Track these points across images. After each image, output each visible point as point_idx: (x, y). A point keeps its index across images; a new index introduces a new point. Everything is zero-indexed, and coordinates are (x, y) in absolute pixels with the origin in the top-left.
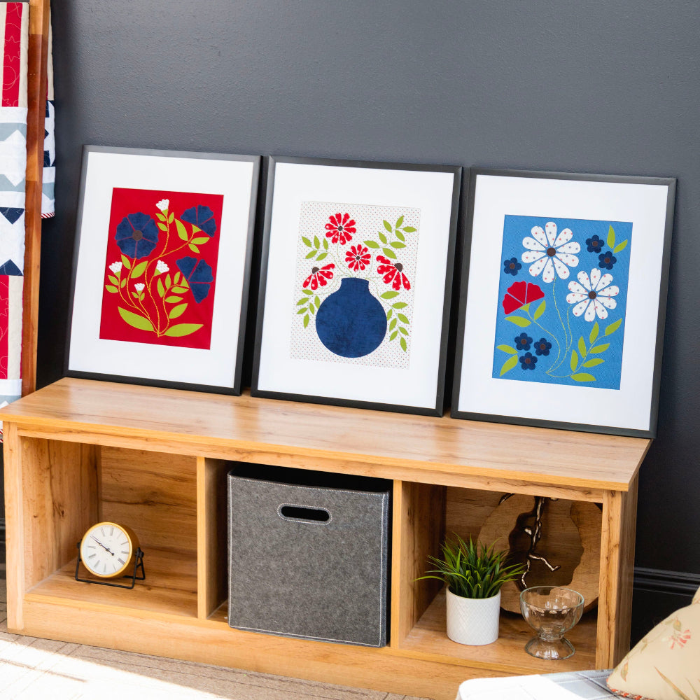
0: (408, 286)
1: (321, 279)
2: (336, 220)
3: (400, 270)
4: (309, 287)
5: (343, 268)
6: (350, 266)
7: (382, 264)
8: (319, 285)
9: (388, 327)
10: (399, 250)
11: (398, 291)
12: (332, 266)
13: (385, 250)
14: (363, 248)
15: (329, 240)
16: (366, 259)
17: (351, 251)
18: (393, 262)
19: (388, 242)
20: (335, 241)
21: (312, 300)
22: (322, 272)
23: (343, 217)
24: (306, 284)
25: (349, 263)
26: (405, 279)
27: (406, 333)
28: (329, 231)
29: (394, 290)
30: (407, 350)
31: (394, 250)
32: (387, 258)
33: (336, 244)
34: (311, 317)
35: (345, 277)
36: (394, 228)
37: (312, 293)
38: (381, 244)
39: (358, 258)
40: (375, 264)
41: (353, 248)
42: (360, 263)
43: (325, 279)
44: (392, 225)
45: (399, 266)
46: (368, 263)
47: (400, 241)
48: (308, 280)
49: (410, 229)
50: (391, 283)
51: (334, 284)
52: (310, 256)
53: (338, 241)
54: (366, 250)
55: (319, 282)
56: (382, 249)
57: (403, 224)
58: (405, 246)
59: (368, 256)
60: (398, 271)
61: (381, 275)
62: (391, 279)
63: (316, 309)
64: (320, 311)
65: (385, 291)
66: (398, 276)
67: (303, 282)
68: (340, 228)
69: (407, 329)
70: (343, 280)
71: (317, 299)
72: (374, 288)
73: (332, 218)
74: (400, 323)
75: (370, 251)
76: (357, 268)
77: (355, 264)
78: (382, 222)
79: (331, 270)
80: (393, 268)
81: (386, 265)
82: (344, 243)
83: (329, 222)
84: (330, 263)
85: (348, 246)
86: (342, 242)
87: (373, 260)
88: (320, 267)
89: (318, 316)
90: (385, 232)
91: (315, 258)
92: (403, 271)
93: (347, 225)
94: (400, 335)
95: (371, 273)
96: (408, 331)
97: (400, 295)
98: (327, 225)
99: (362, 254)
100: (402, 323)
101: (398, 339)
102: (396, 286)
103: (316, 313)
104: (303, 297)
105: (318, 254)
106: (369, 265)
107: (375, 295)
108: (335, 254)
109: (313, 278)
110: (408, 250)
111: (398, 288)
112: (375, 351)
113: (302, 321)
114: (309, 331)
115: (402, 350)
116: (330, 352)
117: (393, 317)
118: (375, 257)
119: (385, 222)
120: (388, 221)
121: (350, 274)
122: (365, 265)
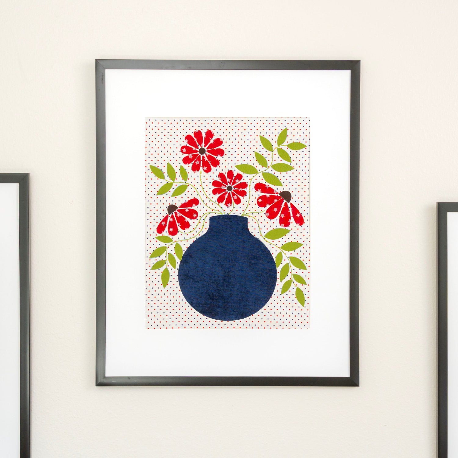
0: (300, 221)
1: (181, 220)
2: (196, 140)
3: (289, 200)
4: (166, 233)
5: (209, 204)
6: (220, 200)
7: (263, 194)
8: (179, 228)
9: (278, 276)
10: (284, 174)
11: (287, 228)
12: (195, 202)
13: (266, 175)
14: (235, 174)
15: (188, 167)
16: (241, 189)
17: (218, 179)
18: (278, 190)
19: (269, 164)
20: (195, 168)
21: (171, 249)
22: (181, 211)
23: (204, 136)
24: (160, 229)
25: (218, 196)
26: (295, 211)
27: (303, 282)
28: (186, 155)
29: (282, 227)
30: (306, 303)
31: (277, 174)
32: (269, 185)
33: (198, 173)
34: (171, 272)
35: (214, 215)
36: (275, 145)
37: (170, 240)
38: (259, 167)
39: (230, 188)
40: (253, 195)
41: (221, 175)
42: (234, 195)
43: (187, 219)
44: (272, 142)
45: (287, 195)
46: (244, 194)
47: (284, 162)
48: (163, 223)
49: (296, 146)
50: (278, 218)
51: (200, 226)
52: (163, 191)
53: (201, 169)
54: (239, 177)
55: (178, 224)
56: (261, 174)
57: (288, 139)
58: (292, 168)
59: (244, 185)
60: (285, 201)
61: (263, 208)
62: (277, 213)
63: (178, 261)
64: (184, 262)
65: (270, 229)
66: (286, 208)
67: (157, 225)
68: (202, 151)
69: (303, 276)
70: (212, 219)
71: (178, 247)
72: (255, 226)
73: (188, 138)
74: (294, 270)
75: (246, 178)
76: (229, 202)
77: (226, 196)
78: (258, 139)
79: (194, 207)
80: (278, 197)
81: (268, 195)
82: (208, 170)
83: (186, 143)
84: (191, 198)
85: (214, 174)
86: (205, 168)
87: (250, 190)
88: (178, 205)
89: (180, 269)
90: (264, 152)
91: (170, 194)
92: (292, 201)
93: (211, 146)
94: (295, 285)
95: (250, 207)
96: (306, 279)
97: (292, 232)
98: (183, 148)
99: (234, 183)
100: (297, 269)
101: (292, 290)
102: (285, 222)
103: (178, 266)
104: (158, 246)
105: (174, 187)
106: (245, 197)
107: (257, 236)
108: (198, 186)
109: (169, 219)
110: (296, 173)
111: (287, 224)
112: (262, 310)
113: (160, 279)
114: (171, 291)
115: (299, 304)
116: (201, 315)
117: (284, 263)
118: (253, 186)
119: (263, 139)
120: (266, 136)
121: (221, 210)
122: (241, 197)
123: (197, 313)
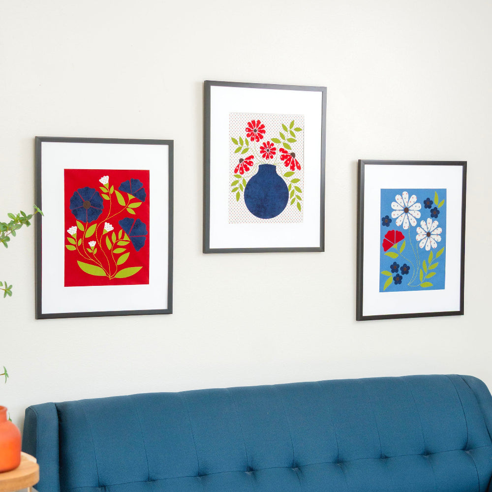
0: (299, 168)
1: (245, 166)
2: (252, 125)
3: (294, 157)
4: (238, 173)
5: (259, 158)
6: (264, 156)
7: (283, 154)
8: (244, 171)
9: (289, 195)
10: (292, 143)
11: (293, 171)
12: (252, 157)
13: (284, 144)
14: (271, 143)
15: (249, 139)
16: (273, 151)
17: (263, 146)
18: (290, 152)
19: (286, 138)
20: (252, 139)
21: (241, 182)
22: (246, 162)
23: (256, 123)
24: (236, 171)
25: (263, 154)
26: (297, 163)
27: (300, 199)
28: (248, 133)
29: (291, 171)
30: (301, 210)
31: (289, 144)
32: (286, 149)
33: (253, 142)
34: (241, 194)
35: (261, 164)
36: (289, 129)
37: (240, 177)
38: (282, 140)
39: (268, 150)
40: (279, 154)
41: (264, 144)
42: (270, 154)
43: (248, 166)
44: (287, 127)
45: (293, 155)
46: (274, 153)
47: (292, 137)
48: (237, 168)
49: (298, 129)
50: (289, 166)
51: (254, 170)
52: (237, 151)
53: (255, 140)
54: (272, 145)
55: (244, 169)
56: (282, 144)
57: (294, 126)
58: (296, 141)
59: (275, 149)
60: (292, 158)
61: (283, 161)
62: (289, 163)
63: (244, 188)
64: (246, 188)
65: (286, 172)
66: (293, 161)
67: (234, 169)
68: (255, 131)
69: (300, 196)
70: (260, 166)
71: (244, 180)
72: (280, 170)
73: (249, 123)
74: (296, 193)
75: (275, 146)
76: (268, 157)
77: (267, 154)
78: (281, 125)
79: (251, 160)
80: (290, 156)
81: (285, 154)
82: (258, 141)
83: (248, 126)
84: (250, 155)
85: (261, 143)
87: (277, 151)
88: (244, 158)
89: (245, 192)
90: (283, 132)
91: (240, 153)
92: (296, 158)
93: (260, 128)
94: (297, 200)
95: (277, 160)
96: (302, 198)
97: (296, 174)
98: (246, 129)
99: (270, 147)
100: (298, 193)
101: (295, 204)
102: (292, 168)
103: (244, 190)
104: (235, 180)
105: (242, 149)
106: (275, 155)
107: (280, 175)
108: (253, 149)
109: (240, 166)
110: (298, 143)
111: (293, 169)
112: (282, 213)
113: (235, 197)
114: (240, 203)
115: (298, 210)
116: (254, 216)
117: (292, 189)
118: (279, 149)
119: (283, 126)
120: (285, 124)
121: (264, 162)
122: (273, 155)
123: (252, 215)
